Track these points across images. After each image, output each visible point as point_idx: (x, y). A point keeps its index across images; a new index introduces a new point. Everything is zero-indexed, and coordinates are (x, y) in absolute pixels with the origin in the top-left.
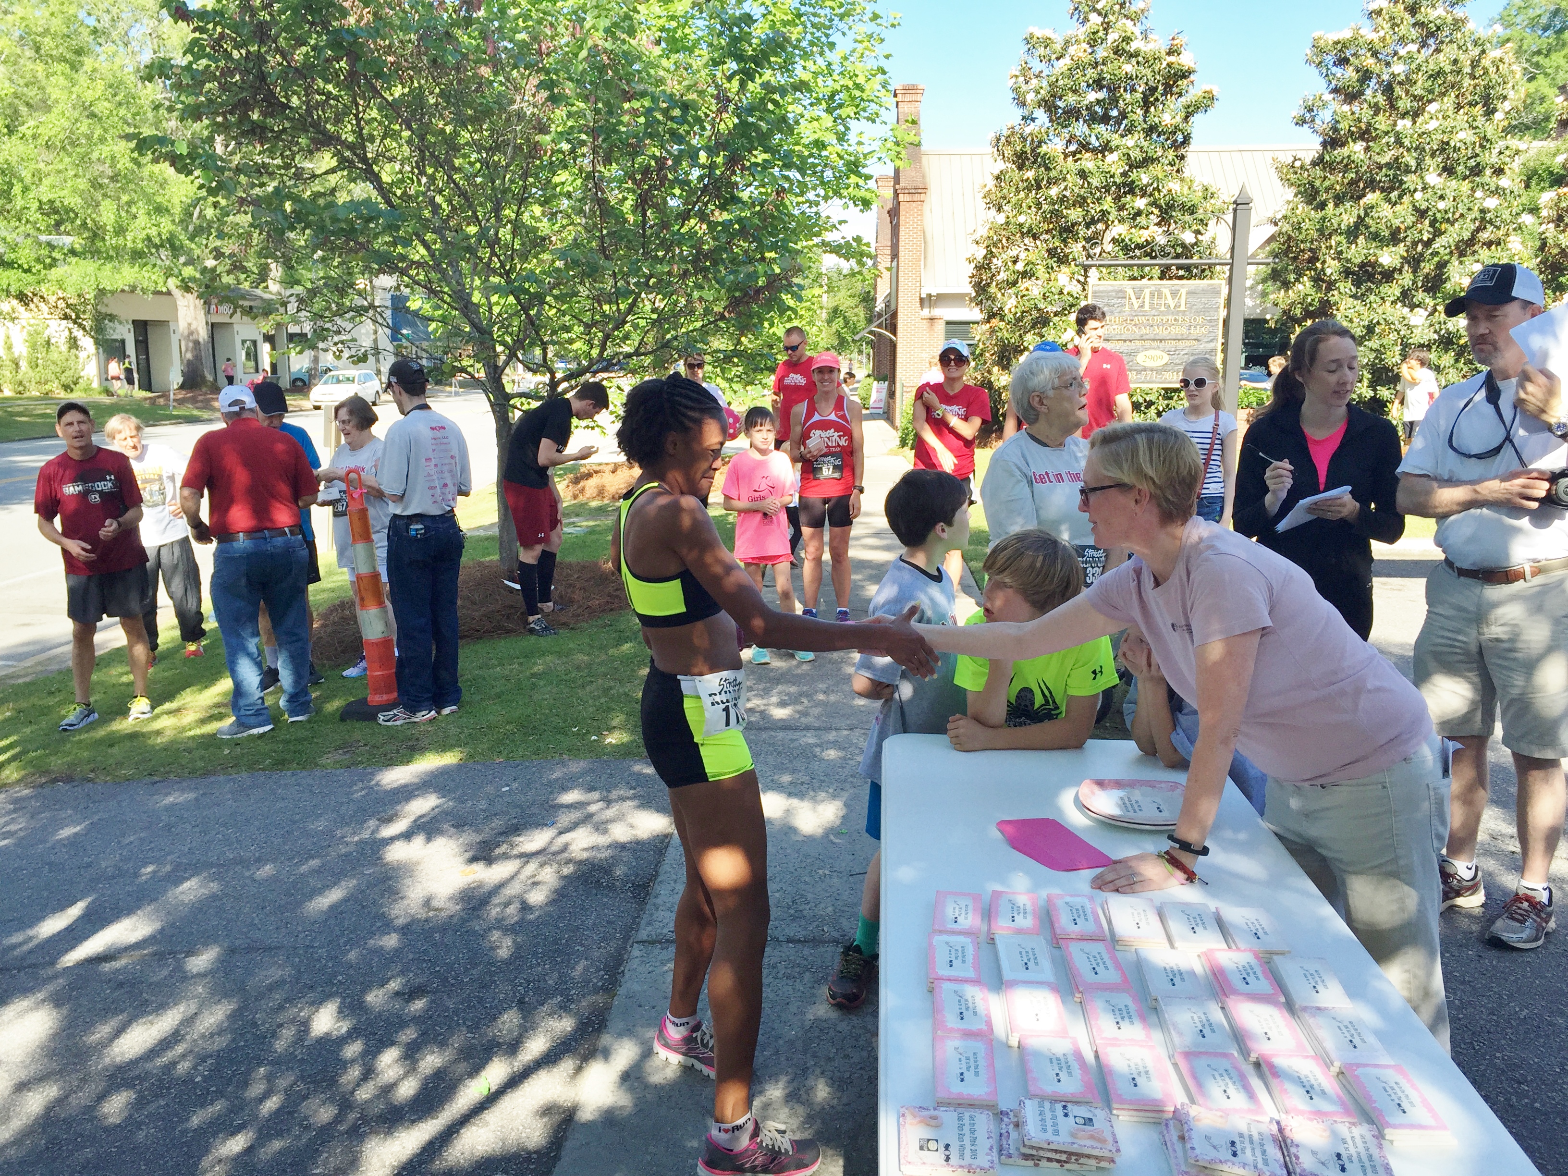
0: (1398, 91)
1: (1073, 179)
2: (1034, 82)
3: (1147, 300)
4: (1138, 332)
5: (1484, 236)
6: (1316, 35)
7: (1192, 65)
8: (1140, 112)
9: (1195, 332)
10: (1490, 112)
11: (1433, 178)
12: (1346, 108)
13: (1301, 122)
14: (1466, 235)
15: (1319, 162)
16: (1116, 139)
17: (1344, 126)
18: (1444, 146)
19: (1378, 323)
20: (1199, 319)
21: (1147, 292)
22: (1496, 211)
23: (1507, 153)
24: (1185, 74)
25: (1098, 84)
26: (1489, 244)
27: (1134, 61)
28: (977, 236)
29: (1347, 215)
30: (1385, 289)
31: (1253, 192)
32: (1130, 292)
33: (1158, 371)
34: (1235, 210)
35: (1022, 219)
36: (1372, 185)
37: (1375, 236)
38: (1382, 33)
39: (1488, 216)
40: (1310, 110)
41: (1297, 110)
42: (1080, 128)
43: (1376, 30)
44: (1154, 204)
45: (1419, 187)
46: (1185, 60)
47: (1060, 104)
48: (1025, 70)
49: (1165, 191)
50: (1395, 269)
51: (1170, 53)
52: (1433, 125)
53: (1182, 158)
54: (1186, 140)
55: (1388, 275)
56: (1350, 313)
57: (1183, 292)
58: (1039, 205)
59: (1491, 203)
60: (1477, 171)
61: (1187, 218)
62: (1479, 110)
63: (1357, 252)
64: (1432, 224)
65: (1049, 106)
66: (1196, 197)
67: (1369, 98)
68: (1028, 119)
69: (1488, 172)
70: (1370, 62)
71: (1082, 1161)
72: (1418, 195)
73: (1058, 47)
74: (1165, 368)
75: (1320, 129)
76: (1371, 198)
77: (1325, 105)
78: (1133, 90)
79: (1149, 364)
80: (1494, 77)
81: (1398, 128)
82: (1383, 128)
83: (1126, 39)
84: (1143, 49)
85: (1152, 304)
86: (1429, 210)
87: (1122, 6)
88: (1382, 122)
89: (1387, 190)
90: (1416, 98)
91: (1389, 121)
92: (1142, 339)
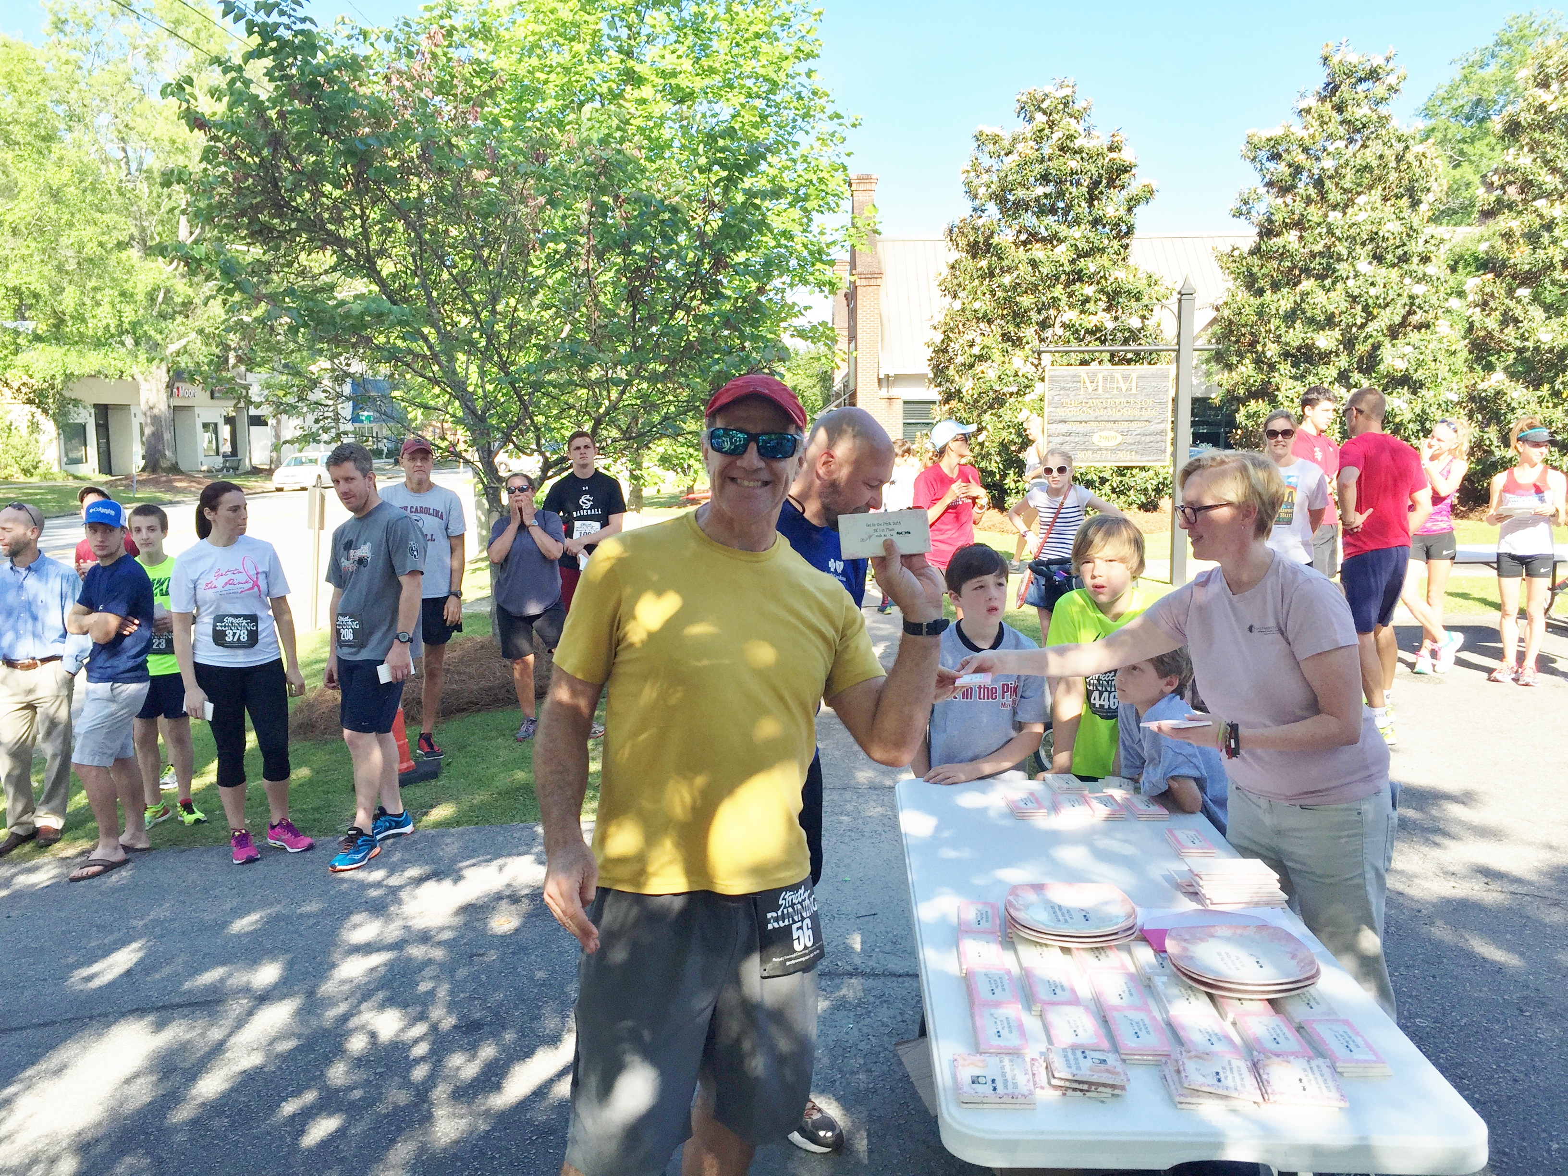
0: (1328, 184)
1: (1025, 269)
2: (985, 177)
3: (1100, 384)
4: (1093, 415)
5: (1414, 319)
6: (1250, 132)
7: (1133, 161)
8: (1084, 204)
9: (1146, 414)
10: (1415, 204)
11: (1364, 266)
12: (1280, 201)
13: (1238, 214)
14: (1398, 320)
15: (1256, 251)
16: (1063, 231)
17: (1278, 218)
18: (1373, 237)
20: (1150, 402)
21: (1100, 376)
22: (1424, 296)
23: (1433, 241)
24: (1126, 169)
25: (1045, 178)
26: (1419, 327)
27: (1078, 157)
28: (935, 322)
29: (1284, 301)
30: (1322, 370)
31: (1196, 283)
32: (1084, 376)
33: (1114, 450)
34: (1180, 300)
35: (977, 305)
36: (1306, 271)
37: (1311, 321)
38: (1311, 131)
39: (1417, 302)
40: (1246, 203)
41: (1235, 204)
42: (1029, 219)
43: (1306, 128)
44: (1102, 291)
45: (1351, 275)
46: (1126, 156)
47: (1011, 197)
48: (976, 165)
49: (1111, 279)
50: (1331, 352)
51: (1111, 149)
52: (1361, 217)
53: (1126, 247)
54: (1130, 230)
55: (1325, 357)
56: (1291, 393)
57: (1134, 376)
58: (993, 293)
59: (1419, 289)
60: (1405, 259)
61: (1134, 304)
62: (1405, 202)
63: (1295, 336)
64: (1366, 308)
65: (1000, 199)
66: (1141, 285)
67: (1301, 191)
68: (979, 210)
69: (1416, 260)
70: (1300, 158)
71: (1101, 1089)
72: (1351, 283)
73: (1006, 144)
74: (1117, 448)
75: (1256, 221)
76: (1307, 284)
77: (1259, 198)
78: (1078, 183)
79: (1104, 444)
80: (1418, 171)
81: (1329, 220)
82: (1316, 219)
83: (1071, 137)
84: (1086, 145)
85: (1105, 388)
86: (1360, 296)
87: (1066, 105)
88: (1314, 213)
89: (1321, 277)
90: (1345, 191)
91: (1321, 213)
92: (1097, 420)
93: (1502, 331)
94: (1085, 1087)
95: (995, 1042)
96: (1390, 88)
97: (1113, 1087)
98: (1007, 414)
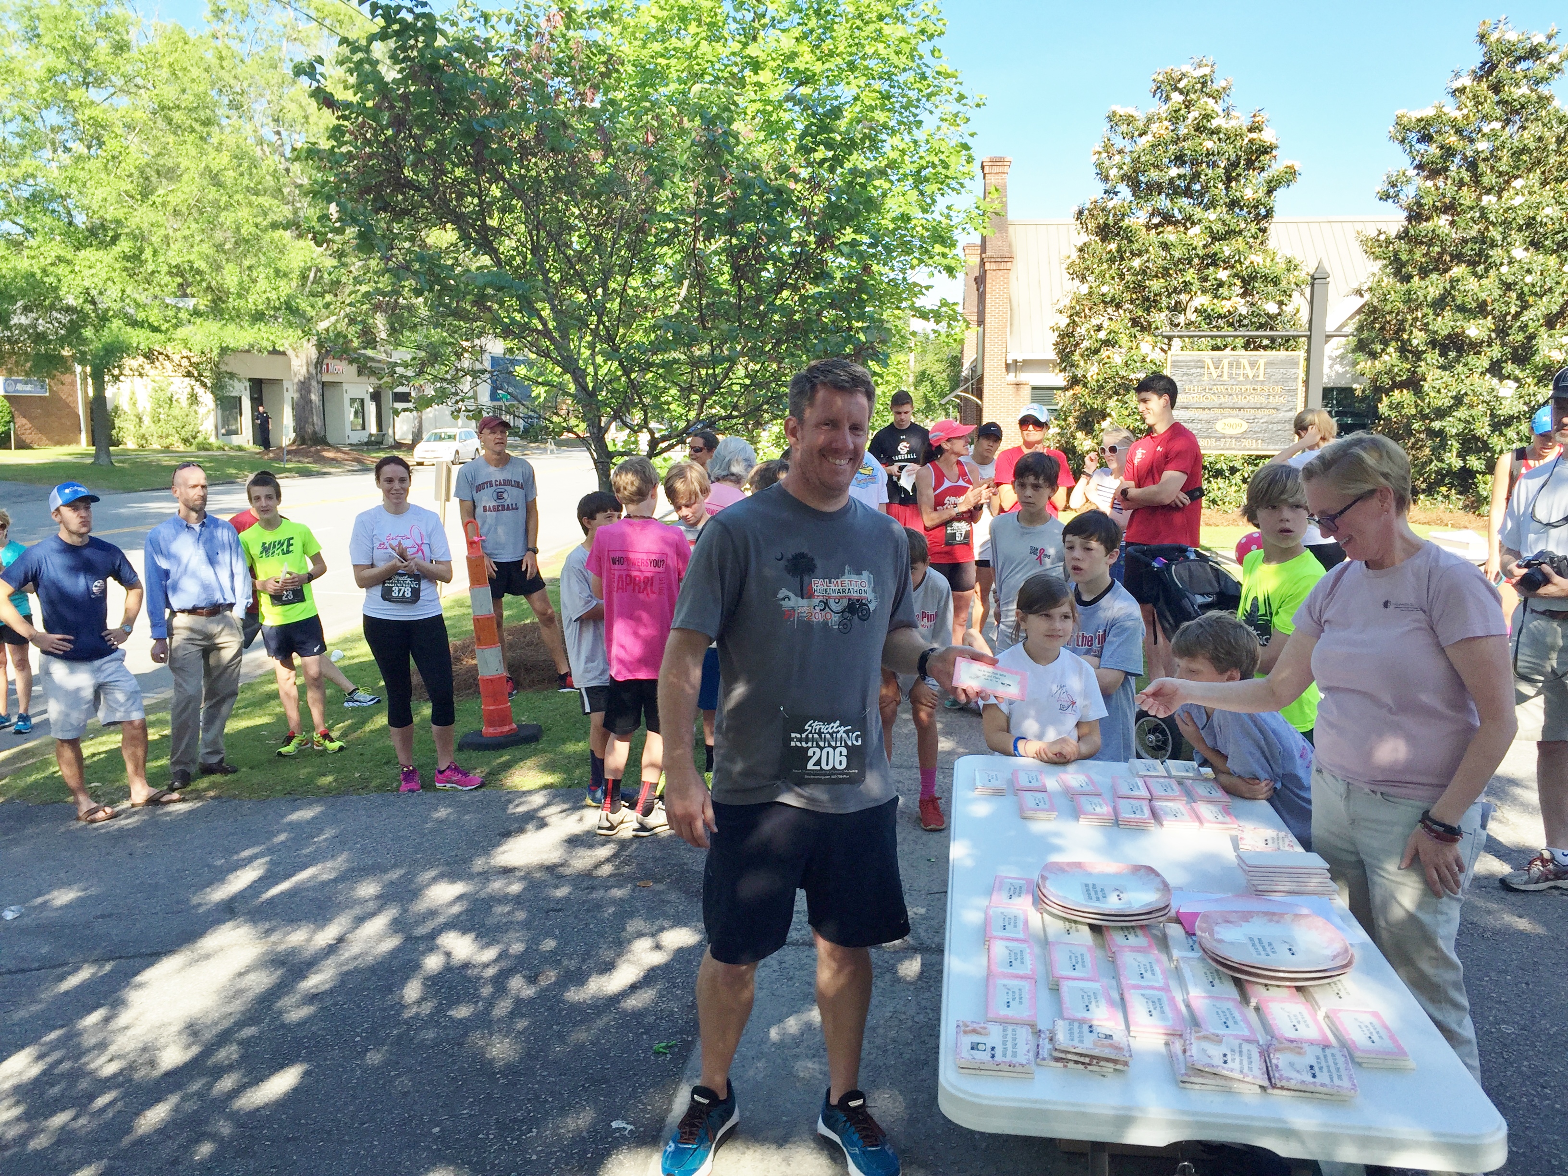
0: (1482, 166)
1: (1155, 251)
2: (1117, 158)
3: (1226, 370)
4: (1216, 401)
6: (1399, 112)
7: (1274, 141)
8: (1221, 186)
9: (1274, 401)
11: (1518, 253)
12: (1429, 183)
13: (1385, 197)
14: (1555, 309)
15: (1404, 235)
16: (1198, 214)
17: (1427, 201)
18: (1530, 222)
19: (1466, 394)
20: (1278, 389)
21: (1225, 362)
24: (1266, 150)
25: (1179, 159)
27: (1215, 137)
28: (1061, 306)
29: (1433, 287)
30: (1471, 359)
31: (1331, 267)
32: (1209, 362)
33: (1237, 438)
34: (1313, 285)
35: (1105, 289)
36: (1458, 258)
37: (1462, 309)
38: (1465, 111)
40: (1394, 186)
41: (1381, 186)
42: (1162, 202)
43: (1459, 109)
44: (1236, 275)
45: (1506, 261)
46: (1267, 136)
47: (1143, 179)
48: (1108, 147)
49: (1247, 263)
50: (1482, 342)
51: (1250, 130)
52: (1518, 201)
53: (1264, 231)
54: (1269, 213)
55: (1476, 347)
56: (1438, 384)
57: (1262, 362)
58: (1122, 277)
60: (1564, 245)
61: (1270, 288)
62: (1565, 186)
63: (1444, 324)
64: (1521, 296)
65: (1132, 180)
66: (1280, 268)
67: (1454, 174)
68: (1111, 192)
70: (1453, 140)
71: (1103, 1063)
72: (1504, 269)
73: (1141, 124)
74: (1243, 436)
75: (1404, 204)
76: (1458, 270)
77: (1408, 181)
78: (1215, 165)
81: (1483, 204)
82: (1468, 203)
83: (1207, 117)
84: (1225, 126)
85: (1230, 375)
86: (1515, 284)
87: (1204, 84)
88: (1467, 197)
89: (1472, 264)
90: (1501, 174)
91: (1474, 196)
92: (1221, 407)
94: (1087, 1060)
95: (1004, 1012)
96: (1552, 68)
97: (1115, 1062)
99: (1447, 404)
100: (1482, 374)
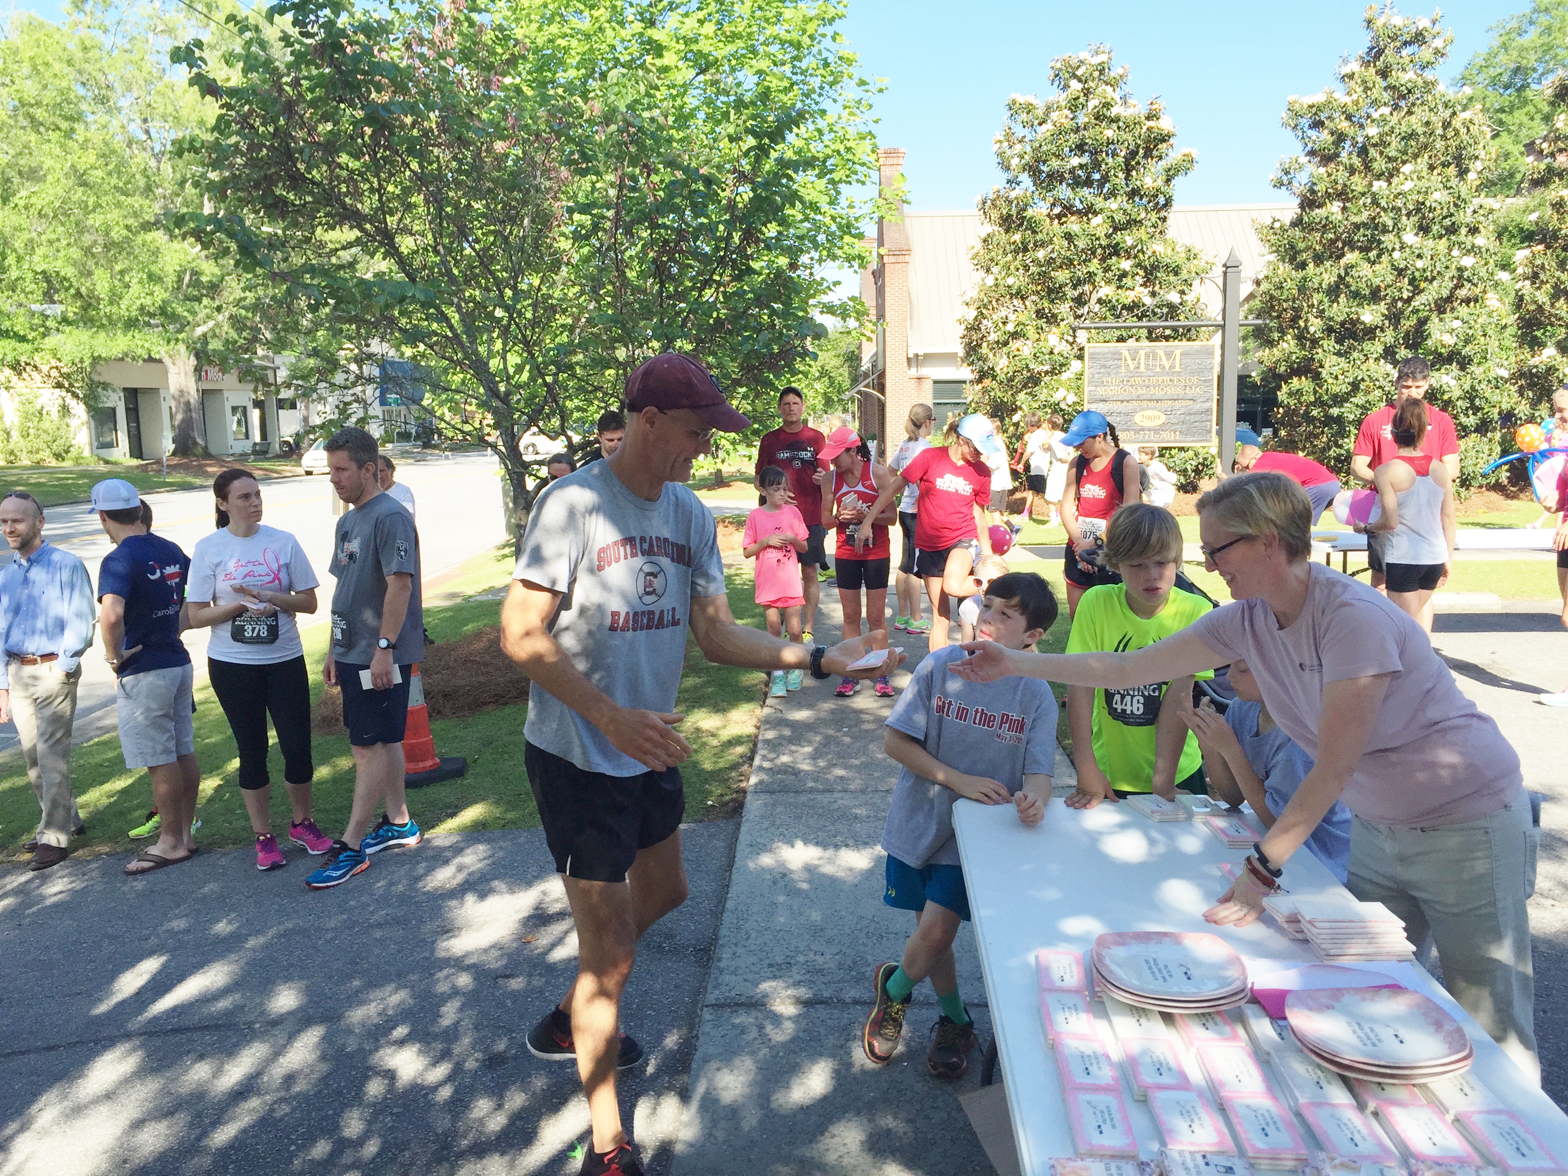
0: (1373, 152)
1: (1060, 243)
2: (1018, 147)
3: (1142, 361)
4: (1135, 393)
5: (1462, 293)
6: (1291, 99)
7: (1171, 129)
8: (1121, 175)
9: (1190, 392)
10: (1463, 173)
11: (1410, 238)
12: (1322, 170)
13: (1279, 184)
14: (1445, 293)
15: (1297, 223)
16: (1099, 203)
17: (1321, 188)
18: (1419, 207)
19: (1363, 380)
20: (1194, 380)
21: (1142, 353)
22: (1473, 268)
23: (1481, 212)
24: (1164, 138)
25: (1080, 148)
26: (1467, 301)
27: (1114, 126)
28: (968, 298)
29: (1327, 274)
30: (1367, 346)
31: (1242, 255)
32: (1126, 353)
33: (1156, 430)
34: (1225, 273)
35: (1010, 281)
36: (1351, 244)
37: (1356, 295)
38: (1355, 97)
39: (1466, 274)
40: (1287, 173)
41: (1275, 174)
42: (1063, 191)
43: (1349, 94)
44: (1139, 265)
45: (1397, 247)
46: (1165, 124)
47: (1045, 169)
48: (1008, 136)
49: (1149, 253)
50: (1377, 327)
51: (1148, 118)
52: (1408, 186)
53: (1164, 219)
54: (1168, 203)
55: (1370, 333)
56: (1335, 370)
57: (1177, 353)
58: (1026, 268)
59: (1468, 261)
60: (1452, 230)
61: (1172, 278)
62: (1452, 170)
63: (1339, 310)
64: (1411, 282)
65: (1033, 170)
66: (1180, 257)
67: (1345, 160)
68: (1013, 182)
69: (1464, 231)
70: (1344, 125)
72: (1396, 255)
73: (1040, 113)
74: (1162, 428)
75: (1298, 192)
76: (1351, 257)
77: (1301, 168)
78: (1114, 154)
79: (1147, 424)
80: (1465, 138)
81: (1374, 189)
82: (1360, 189)
83: (1107, 106)
84: (1123, 114)
85: (1147, 365)
86: (1407, 268)
87: (1102, 72)
88: (1358, 183)
89: (1365, 249)
90: (1390, 159)
91: (1365, 183)
92: (1139, 399)
93: (1552, 305)
95: (1099, 1141)
96: (1437, 52)
98: (1043, 394)
99: (1344, 390)
100: (1377, 359)
